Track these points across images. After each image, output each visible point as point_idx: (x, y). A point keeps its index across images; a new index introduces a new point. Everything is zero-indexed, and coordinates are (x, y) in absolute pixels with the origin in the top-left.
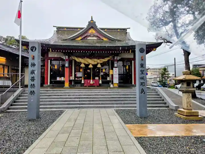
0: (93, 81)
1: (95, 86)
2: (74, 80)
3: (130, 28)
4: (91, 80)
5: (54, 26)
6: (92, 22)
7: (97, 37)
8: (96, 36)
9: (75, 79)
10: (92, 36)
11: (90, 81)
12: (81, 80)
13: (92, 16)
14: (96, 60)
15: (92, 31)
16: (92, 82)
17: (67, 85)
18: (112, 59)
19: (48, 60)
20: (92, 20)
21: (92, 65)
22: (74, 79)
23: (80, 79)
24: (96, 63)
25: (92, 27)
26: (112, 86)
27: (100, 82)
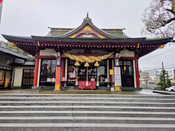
0: (89, 83)
1: (91, 89)
2: (67, 82)
3: (125, 29)
4: (87, 82)
5: (48, 28)
6: (88, 19)
7: (93, 35)
8: (92, 33)
9: (68, 80)
10: (87, 34)
11: (85, 83)
12: (75, 82)
13: (88, 13)
14: (93, 57)
15: (87, 28)
16: (87, 84)
17: (57, 87)
18: (113, 57)
19: (39, 59)
20: (88, 17)
21: (88, 63)
22: (66, 80)
23: (74, 80)
24: (93, 61)
25: (88, 24)
26: (112, 89)
27: (98, 84)
